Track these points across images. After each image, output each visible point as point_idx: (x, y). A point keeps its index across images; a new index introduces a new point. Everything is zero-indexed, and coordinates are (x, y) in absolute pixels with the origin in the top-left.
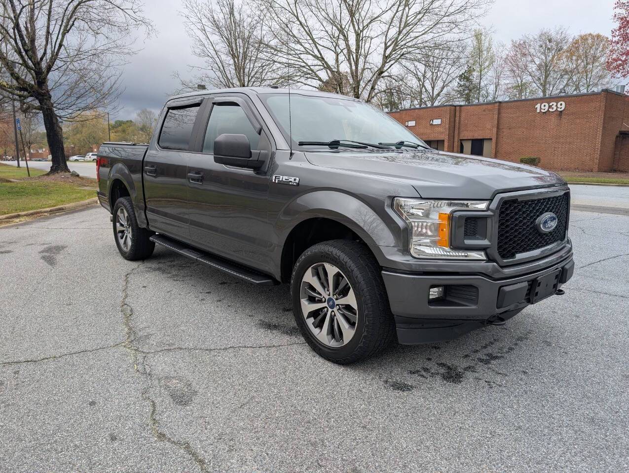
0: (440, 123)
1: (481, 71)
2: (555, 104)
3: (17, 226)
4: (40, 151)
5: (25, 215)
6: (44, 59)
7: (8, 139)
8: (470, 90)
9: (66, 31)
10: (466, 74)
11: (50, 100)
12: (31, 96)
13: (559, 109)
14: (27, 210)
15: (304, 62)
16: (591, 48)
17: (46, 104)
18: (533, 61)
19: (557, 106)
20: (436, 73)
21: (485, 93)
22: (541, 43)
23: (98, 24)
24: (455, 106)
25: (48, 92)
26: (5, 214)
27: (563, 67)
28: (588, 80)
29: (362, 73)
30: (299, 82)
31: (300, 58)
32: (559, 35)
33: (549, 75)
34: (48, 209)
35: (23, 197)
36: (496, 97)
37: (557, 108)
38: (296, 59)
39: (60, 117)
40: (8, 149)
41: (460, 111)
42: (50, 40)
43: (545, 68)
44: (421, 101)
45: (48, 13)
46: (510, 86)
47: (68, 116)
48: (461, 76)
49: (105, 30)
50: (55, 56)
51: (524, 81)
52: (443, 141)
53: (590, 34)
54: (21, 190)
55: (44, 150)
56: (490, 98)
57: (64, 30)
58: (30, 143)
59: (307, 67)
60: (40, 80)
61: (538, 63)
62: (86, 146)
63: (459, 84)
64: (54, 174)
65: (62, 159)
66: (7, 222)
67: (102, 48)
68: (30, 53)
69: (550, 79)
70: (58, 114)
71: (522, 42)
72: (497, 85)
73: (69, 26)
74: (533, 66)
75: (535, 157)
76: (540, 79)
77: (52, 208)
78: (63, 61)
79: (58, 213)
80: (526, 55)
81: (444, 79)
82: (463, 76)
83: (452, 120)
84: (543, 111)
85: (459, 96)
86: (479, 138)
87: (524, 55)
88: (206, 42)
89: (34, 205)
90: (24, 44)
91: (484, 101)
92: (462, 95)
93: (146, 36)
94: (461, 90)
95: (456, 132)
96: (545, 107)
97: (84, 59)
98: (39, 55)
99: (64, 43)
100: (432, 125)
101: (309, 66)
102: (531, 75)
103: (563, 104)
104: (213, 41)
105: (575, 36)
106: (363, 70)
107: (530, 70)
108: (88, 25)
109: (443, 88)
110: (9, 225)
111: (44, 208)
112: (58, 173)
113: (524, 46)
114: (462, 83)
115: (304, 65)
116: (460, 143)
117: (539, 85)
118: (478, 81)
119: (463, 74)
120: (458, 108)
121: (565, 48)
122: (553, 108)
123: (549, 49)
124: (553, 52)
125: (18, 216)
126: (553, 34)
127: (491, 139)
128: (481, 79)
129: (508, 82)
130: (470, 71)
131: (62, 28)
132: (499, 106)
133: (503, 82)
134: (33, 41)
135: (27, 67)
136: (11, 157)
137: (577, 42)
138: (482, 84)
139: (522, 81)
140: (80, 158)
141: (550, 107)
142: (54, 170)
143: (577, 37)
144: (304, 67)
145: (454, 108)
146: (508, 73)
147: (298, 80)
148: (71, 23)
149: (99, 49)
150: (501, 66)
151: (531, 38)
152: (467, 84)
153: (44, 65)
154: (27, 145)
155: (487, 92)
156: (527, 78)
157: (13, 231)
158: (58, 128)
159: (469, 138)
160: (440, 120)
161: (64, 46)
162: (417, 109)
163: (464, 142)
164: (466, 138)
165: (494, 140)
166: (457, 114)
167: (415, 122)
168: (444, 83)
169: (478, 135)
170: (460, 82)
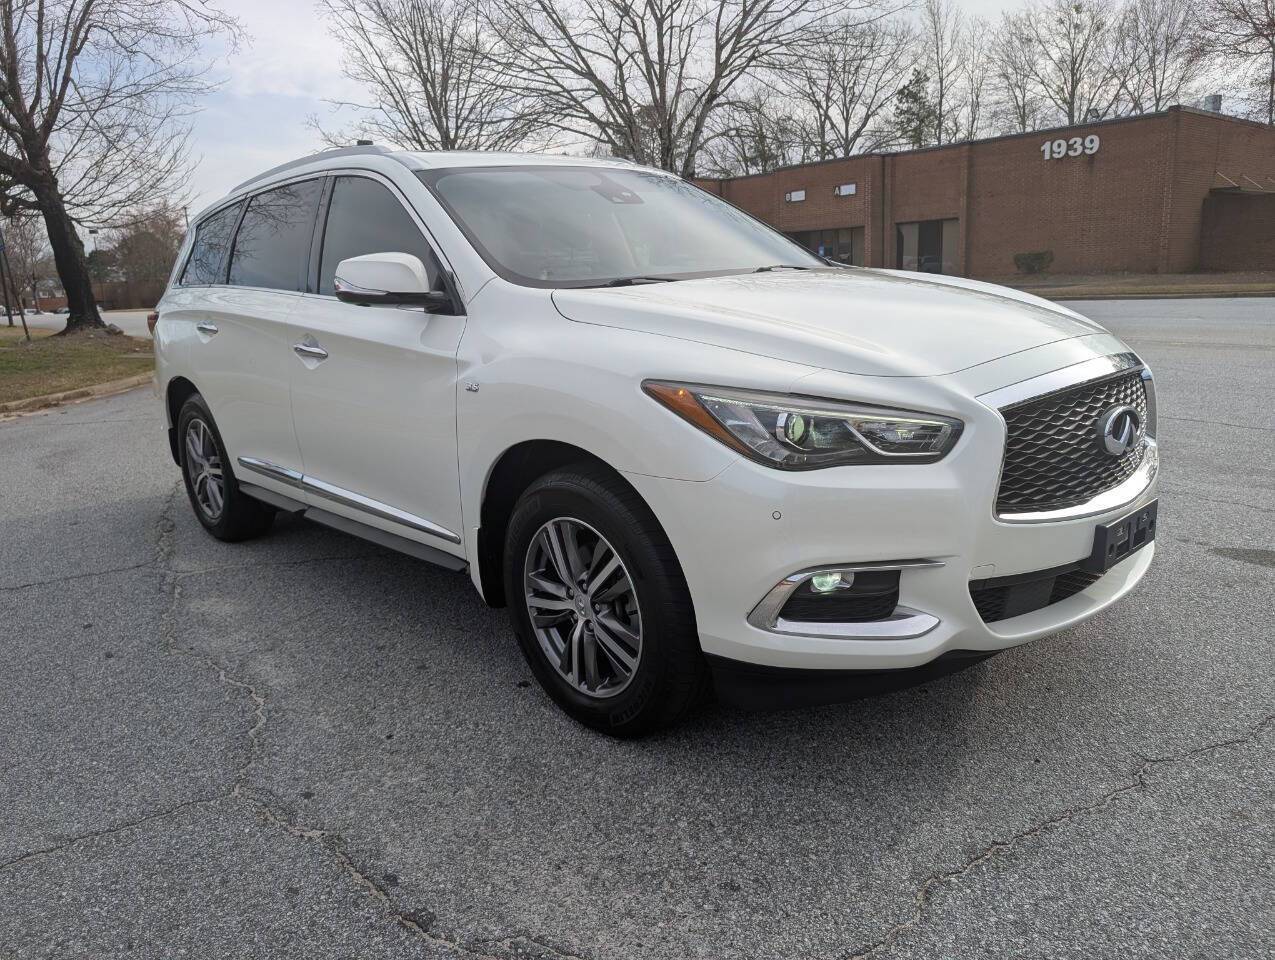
1: (941, 80)
2: (1080, 141)
6: (38, 109)
8: (922, 121)
9: (74, 52)
10: (911, 88)
11: (55, 189)
12: (20, 182)
13: (1088, 152)
15: (558, 84)
17: (48, 197)
18: (1045, 53)
19: (1083, 144)
21: (950, 124)
22: (1061, 14)
23: (134, 34)
24: (884, 156)
25: (51, 173)
27: (1107, 62)
28: (1158, 87)
29: (675, 102)
31: (549, 77)
33: (1079, 80)
34: (61, 395)
36: (974, 131)
37: (1085, 148)
38: (543, 79)
39: (79, 221)
41: (893, 165)
42: (45, 72)
43: (1072, 68)
44: (824, 148)
45: (36, 18)
46: (1001, 107)
47: (94, 218)
48: (901, 92)
49: (148, 44)
50: (56, 104)
51: (1029, 95)
52: (862, 228)
56: (961, 135)
58: (34, 279)
59: (566, 94)
60: (34, 150)
61: (1056, 56)
63: (898, 108)
64: (72, 334)
65: (87, 302)
67: (147, 81)
69: (1082, 88)
70: (74, 216)
71: (1022, 15)
72: (976, 105)
73: (79, 42)
74: (1047, 63)
75: (1042, 250)
76: (1062, 89)
77: (67, 393)
78: (74, 111)
79: (78, 400)
80: (1030, 40)
81: (868, 102)
82: (906, 91)
83: (878, 184)
84: (1056, 156)
85: (899, 133)
86: (934, 218)
89: (33, 388)
91: (950, 141)
92: (905, 132)
94: (902, 122)
95: (888, 209)
96: (1060, 148)
98: (28, 103)
99: (72, 76)
100: (838, 196)
101: (569, 92)
102: (1042, 83)
103: (1096, 139)
104: (382, 50)
106: (677, 93)
107: (1041, 72)
108: (115, 38)
109: (867, 118)
112: (80, 330)
113: (1028, 23)
114: (904, 106)
115: (559, 89)
116: (895, 233)
117: (1060, 102)
118: (937, 100)
119: (905, 87)
120: (888, 159)
121: (1109, 22)
122: (1075, 150)
123: (1077, 26)
124: (1086, 32)
127: (957, 219)
128: (942, 96)
129: (997, 99)
130: (920, 79)
131: (67, 46)
132: (970, 150)
133: (986, 99)
134: (14, 75)
137: (1133, 10)
138: (945, 107)
139: (1024, 96)
141: (1070, 147)
142: (73, 326)
144: (557, 93)
145: (880, 159)
146: (996, 81)
148: (82, 35)
149: (142, 83)
152: (915, 108)
153: (38, 121)
154: (30, 282)
155: (955, 123)
156: (1035, 89)
158: (75, 243)
159: (913, 219)
160: (853, 187)
161: (73, 81)
162: (829, 161)
163: (905, 230)
164: (908, 220)
165: (962, 221)
166: (888, 171)
167: (803, 193)
168: (869, 109)
169: (931, 213)
170: (901, 105)
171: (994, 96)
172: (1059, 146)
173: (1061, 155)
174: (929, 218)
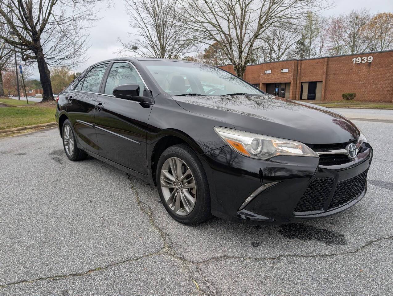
0: (288, 71)
1: (311, 38)
2: (366, 58)
3: (26, 135)
4: (30, 92)
5: (30, 128)
6: (38, 24)
7: (11, 84)
8: (304, 51)
10: (301, 40)
11: (42, 52)
12: (30, 49)
13: (369, 62)
14: (31, 125)
16: (385, 22)
17: (39, 55)
18: (345, 31)
19: (367, 59)
20: (281, 40)
21: (313, 52)
22: (351, 19)
24: (298, 60)
25: (41, 46)
26: (16, 127)
27: (365, 35)
28: (382, 44)
29: (244, 36)
30: (202, 42)
32: (363, 14)
33: (356, 40)
34: (45, 124)
35: (27, 116)
36: (321, 55)
37: (367, 60)
39: (49, 64)
40: (10, 91)
41: (301, 63)
43: (354, 36)
44: (271, 58)
46: (330, 48)
48: (298, 42)
50: (45, 21)
51: (340, 45)
52: (290, 83)
53: (385, 13)
54: (25, 112)
55: (33, 91)
56: (317, 56)
57: (52, 3)
60: (36, 39)
61: (349, 33)
62: (59, 89)
63: (296, 47)
64: (45, 102)
65: (50, 92)
66: (18, 133)
67: (77, 16)
68: (28, 20)
69: (356, 43)
70: (47, 62)
71: (339, 19)
72: (322, 47)
74: (346, 35)
75: (352, 93)
76: (350, 43)
77: (48, 124)
79: (52, 127)
81: (287, 44)
83: (296, 69)
84: (357, 62)
85: (296, 54)
86: (314, 81)
87: (340, 27)
88: (138, 18)
89: (35, 121)
90: (25, 14)
91: (313, 58)
92: (298, 54)
93: (107, 6)
94: (297, 51)
95: (298, 78)
96: (359, 60)
97: (65, 23)
98: (35, 21)
99: (51, 12)
100: (282, 72)
102: (344, 41)
103: (372, 57)
104: (143, 17)
105: (374, 15)
106: (245, 34)
107: (344, 38)
109: (286, 49)
110: (19, 134)
111: (42, 123)
112: (47, 101)
113: (340, 21)
114: (299, 46)
116: (300, 85)
117: (349, 47)
118: (309, 45)
119: (299, 40)
121: (367, 22)
122: (364, 61)
123: (356, 23)
124: (359, 25)
125: (25, 129)
126: (360, 14)
127: (322, 82)
128: (311, 44)
129: (330, 45)
130: (304, 38)
132: (328, 60)
133: (325, 45)
134: (30, 12)
135: (26, 29)
136: (13, 95)
137: (376, 19)
138: (312, 47)
139: (338, 45)
140: (55, 95)
141: (362, 60)
142: (45, 99)
143: (376, 16)
144: (206, 31)
145: (297, 61)
146: (329, 39)
147: (202, 41)
149: (75, 16)
150: (324, 35)
151: (345, 16)
152: (302, 47)
153: (38, 28)
154: (22, 88)
155: (315, 52)
156: (342, 43)
157: (24, 138)
158: (47, 71)
159: (307, 81)
160: (288, 70)
161: (52, 14)
162: (272, 62)
163: (304, 85)
164: (305, 81)
165: (324, 82)
166: (299, 65)
167: (271, 71)
168: (286, 47)
169: (313, 79)
170: (297, 46)
171: (329, 44)
172: (359, 59)
173: (359, 63)
174: (312, 81)
